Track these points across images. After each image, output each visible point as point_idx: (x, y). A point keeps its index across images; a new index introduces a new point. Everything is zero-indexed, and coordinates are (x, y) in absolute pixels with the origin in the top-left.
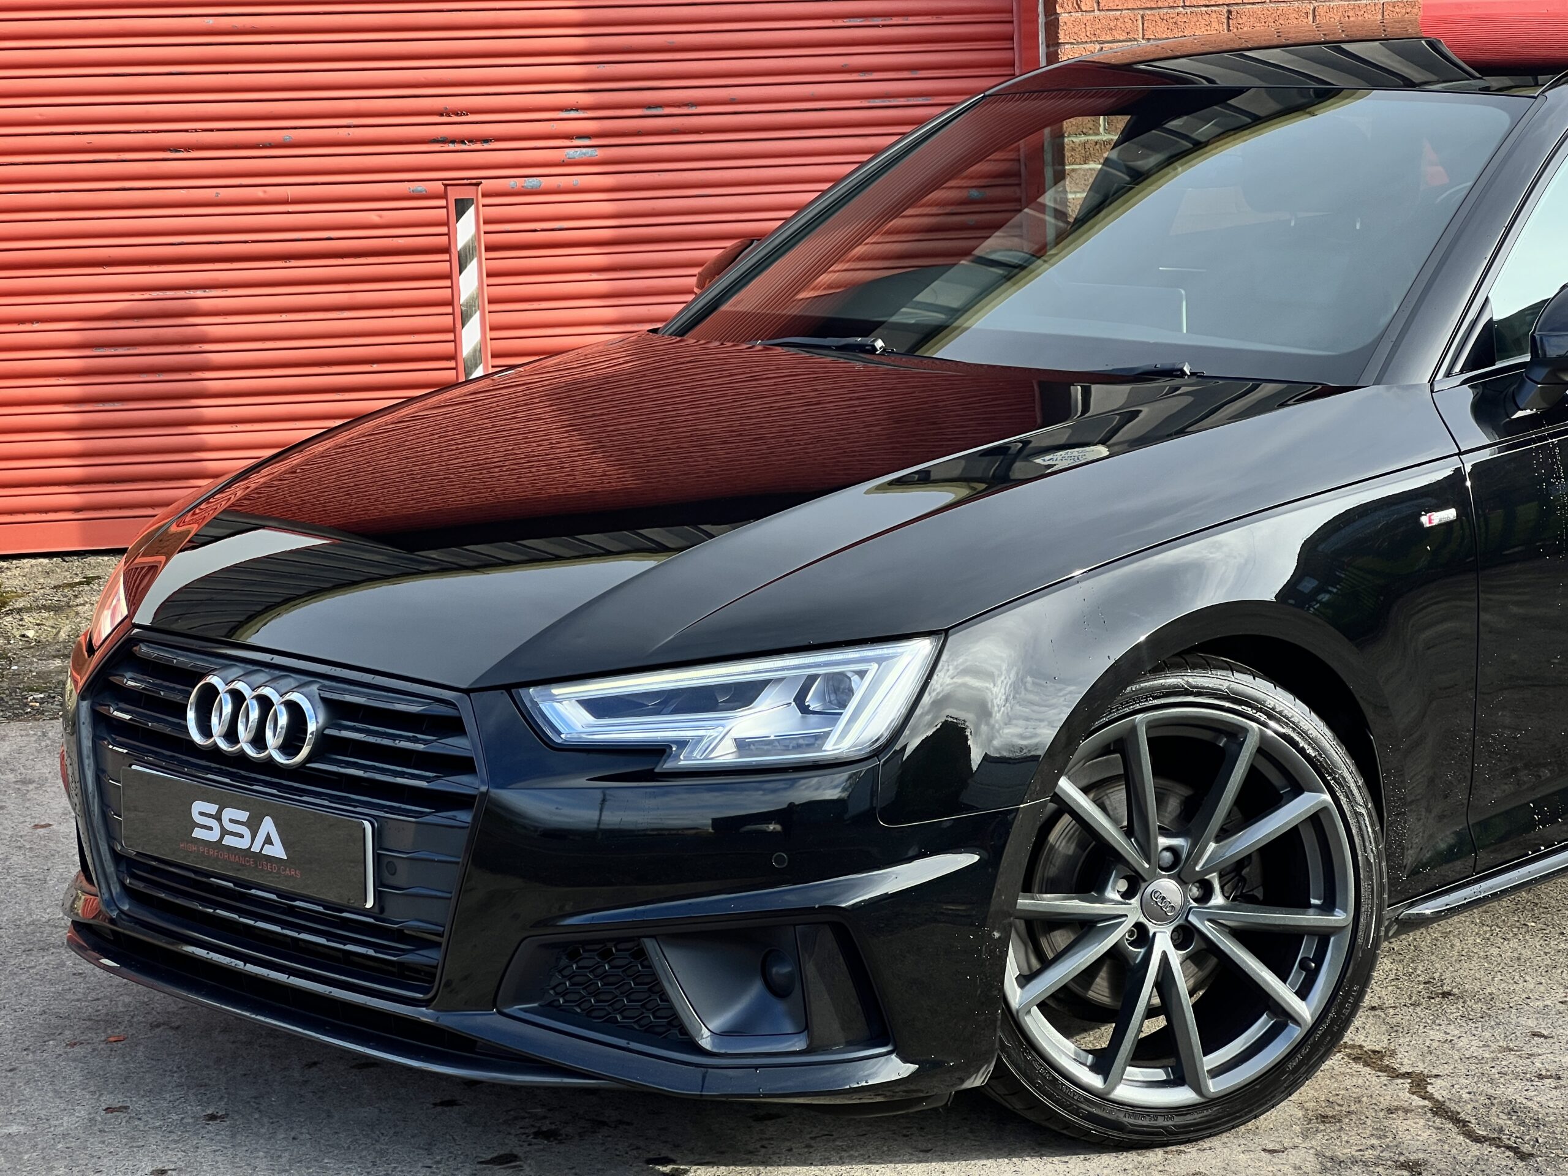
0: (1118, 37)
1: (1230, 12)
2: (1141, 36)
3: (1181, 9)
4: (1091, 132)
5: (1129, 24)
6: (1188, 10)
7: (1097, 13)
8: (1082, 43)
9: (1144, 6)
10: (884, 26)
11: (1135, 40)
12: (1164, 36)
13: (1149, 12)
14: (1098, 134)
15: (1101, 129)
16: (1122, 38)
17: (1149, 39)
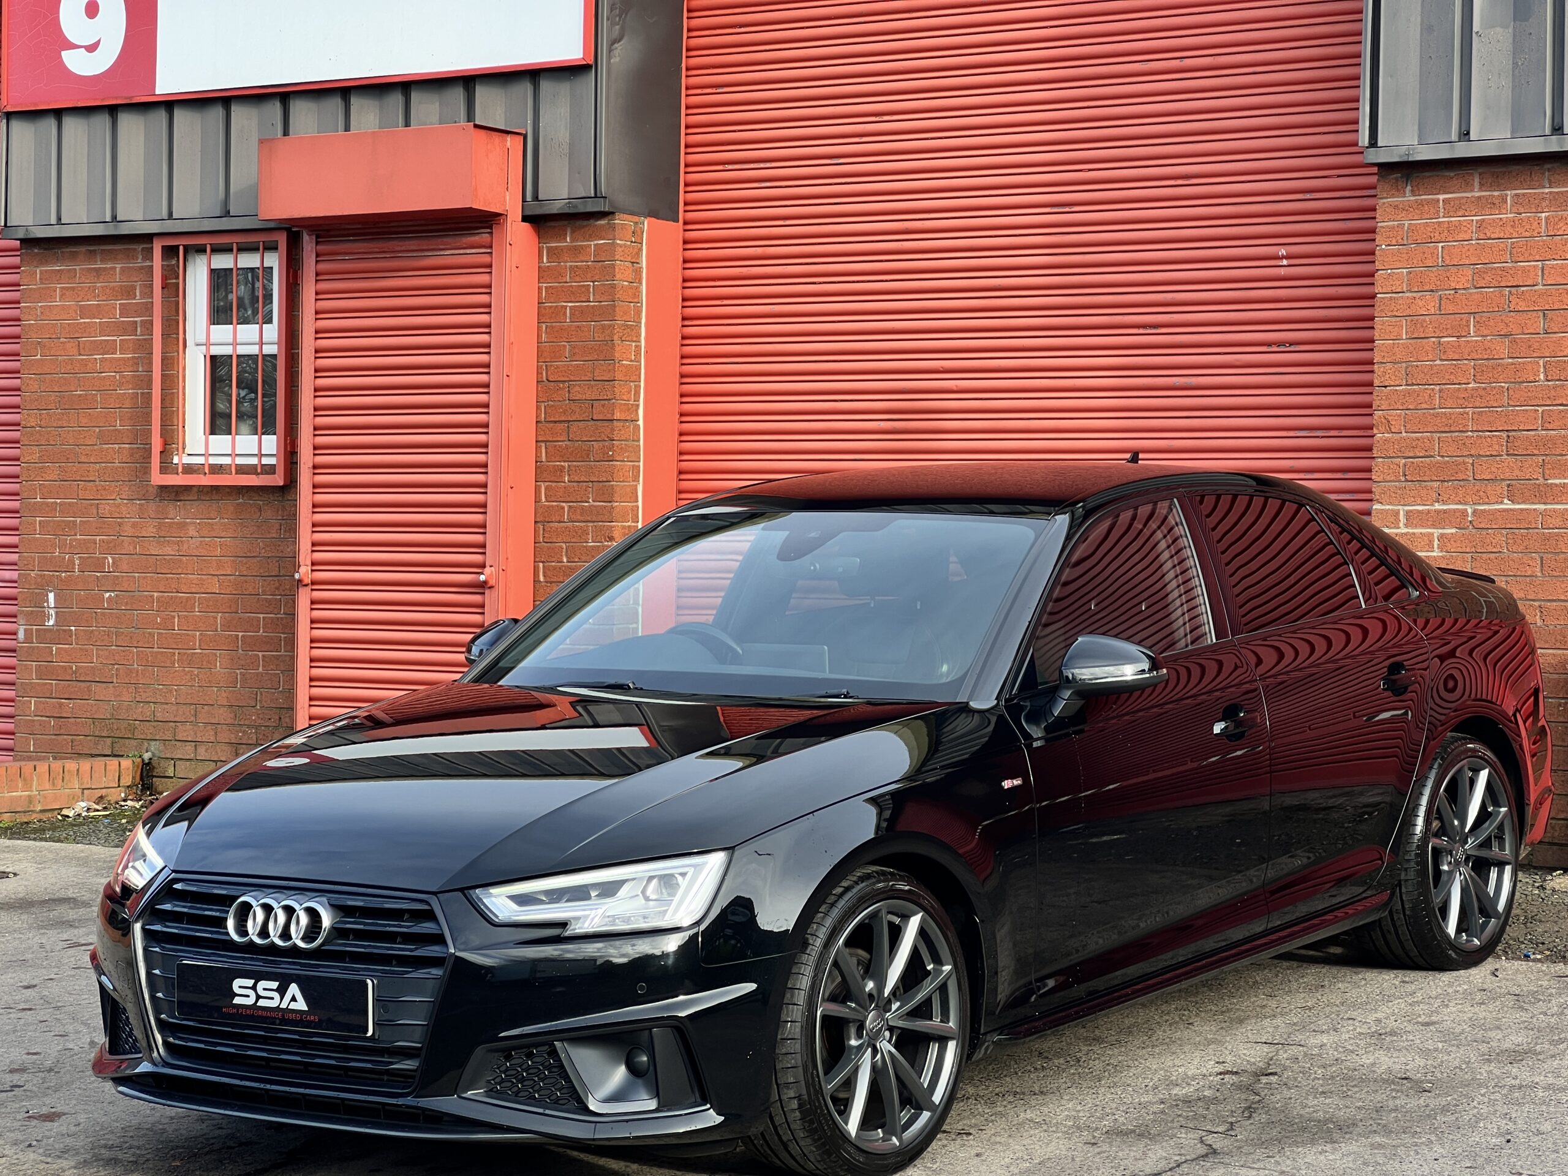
0: (1418, 454)
1: (1508, 437)
2: (1436, 453)
3: (1470, 433)
4: (1393, 526)
5: (1427, 443)
6: (1475, 434)
7: (1404, 434)
8: (1391, 457)
9: (1440, 430)
10: (1322, 437)
11: (1432, 456)
12: (1455, 454)
13: (1444, 435)
14: (1399, 528)
15: (1401, 525)
16: (1421, 454)
17: (1443, 456)
